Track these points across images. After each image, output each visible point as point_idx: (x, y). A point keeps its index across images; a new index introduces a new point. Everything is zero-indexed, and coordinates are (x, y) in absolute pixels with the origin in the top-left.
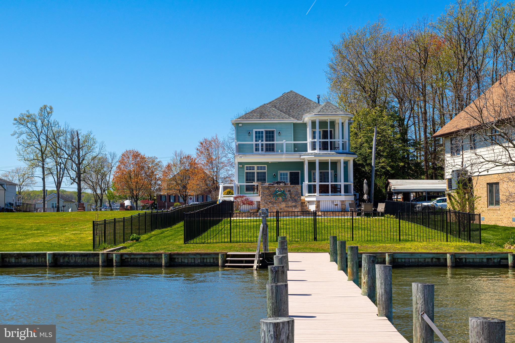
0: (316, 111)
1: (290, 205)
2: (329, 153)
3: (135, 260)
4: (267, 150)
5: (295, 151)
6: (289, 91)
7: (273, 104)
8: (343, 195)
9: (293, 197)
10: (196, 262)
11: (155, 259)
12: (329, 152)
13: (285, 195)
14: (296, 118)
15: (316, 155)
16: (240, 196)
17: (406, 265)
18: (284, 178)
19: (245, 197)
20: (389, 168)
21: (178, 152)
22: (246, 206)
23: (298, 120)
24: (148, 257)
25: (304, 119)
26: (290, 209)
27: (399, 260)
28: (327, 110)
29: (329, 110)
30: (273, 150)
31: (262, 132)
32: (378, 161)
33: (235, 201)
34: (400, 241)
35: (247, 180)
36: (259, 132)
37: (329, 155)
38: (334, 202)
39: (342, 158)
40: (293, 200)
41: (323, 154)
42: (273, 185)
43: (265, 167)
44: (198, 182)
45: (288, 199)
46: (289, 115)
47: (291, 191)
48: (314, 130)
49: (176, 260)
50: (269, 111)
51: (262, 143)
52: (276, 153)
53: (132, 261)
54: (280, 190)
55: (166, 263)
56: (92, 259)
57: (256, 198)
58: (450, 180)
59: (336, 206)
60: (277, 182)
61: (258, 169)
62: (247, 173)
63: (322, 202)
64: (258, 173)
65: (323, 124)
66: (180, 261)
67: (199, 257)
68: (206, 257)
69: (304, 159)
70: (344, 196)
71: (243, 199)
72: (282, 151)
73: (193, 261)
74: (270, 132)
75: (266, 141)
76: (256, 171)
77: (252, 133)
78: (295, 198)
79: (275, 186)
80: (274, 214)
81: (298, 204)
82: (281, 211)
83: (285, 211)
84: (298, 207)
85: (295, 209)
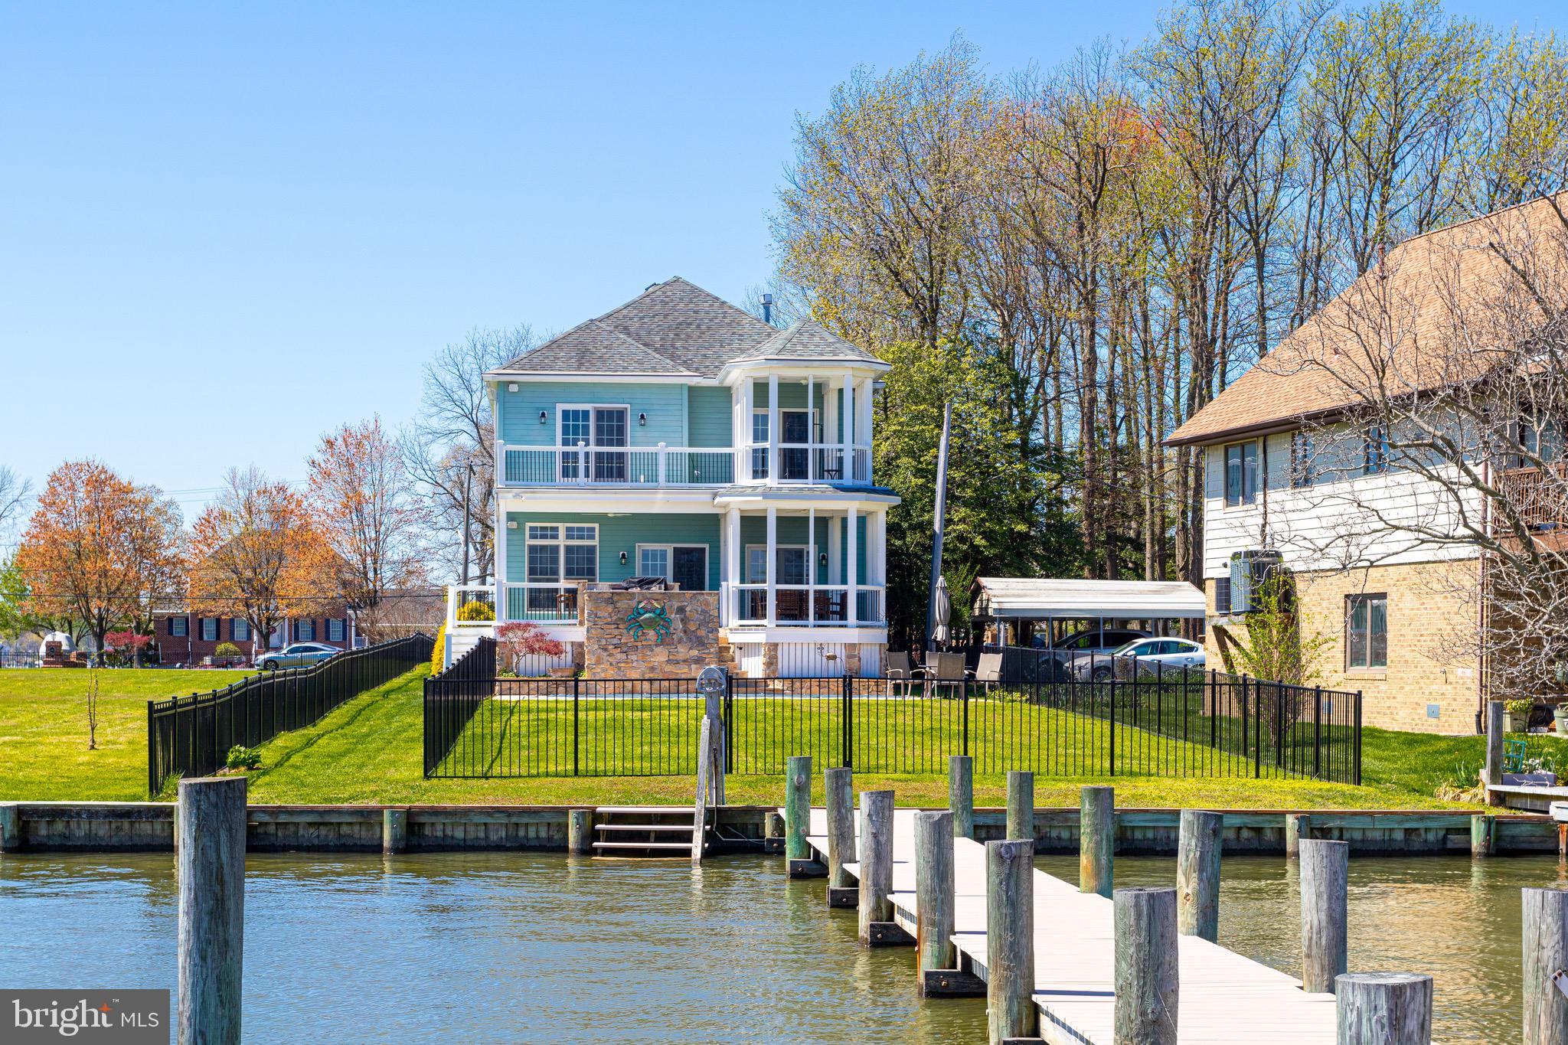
0: (770, 348)
1: (681, 657)
2: (810, 489)
3: (292, 829)
4: (599, 475)
5: (693, 479)
6: (669, 278)
7: (619, 321)
8: (852, 627)
9: (693, 628)
10: (494, 837)
11: (356, 828)
12: (809, 483)
13: (667, 624)
14: (697, 369)
15: (768, 494)
16: (519, 626)
17: (1158, 849)
18: (654, 566)
19: (535, 627)
20: (979, 541)
21: (243, 470)
22: (536, 657)
23: (704, 375)
24: (335, 819)
25: (728, 373)
26: (683, 671)
27: (1138, 835)
28: (805, 346)
29: (813, 348)
30: (621, 474)
31: (586, 413)
33: (503, 639)
34: (1112, 774)
35: (532, 571)
36: (576, 413)
37: (811, 495)
38: (826, 647)
39: (852, 506)
40: (690, 640)
41: (790, 490)
42: (627, 589)
43: (593, 529)
44: (314, 575)
45: (675, 636)
46: (672, 358)
47: (688, 609)
48: (761, 411)
49: (427, 831)
50: (606, 343)
51: (587, 449)
52: (629, 484)
53: (280, 834)
54: (649, 606)
55: (395, 839)
56: (145, 828)
57: (570, 632)
58: (1224, 585)
59: (831, 662)
60: (639, 582)
61: (569, 537)
62: (532, 549)
63: (786, 647)
64: (569, 549)
65: (792, 391)
66: (440, 834)
67: (505, 820)
68: (525, 820)
69: (726, 506)
70: (857, 630)
71: (526, 635)
72: (653, 478)
73: (482, 835)
74: (610, 412)
75: (599, 443)
76: (562, 542)
77: (551, 416)
78: (699, 633)
79: (634, 594)
80: (629, 686)
81: (708, 653)
82: (651, 675)
83: (666, 675)
84: (707, 664)
85: (697, 669)
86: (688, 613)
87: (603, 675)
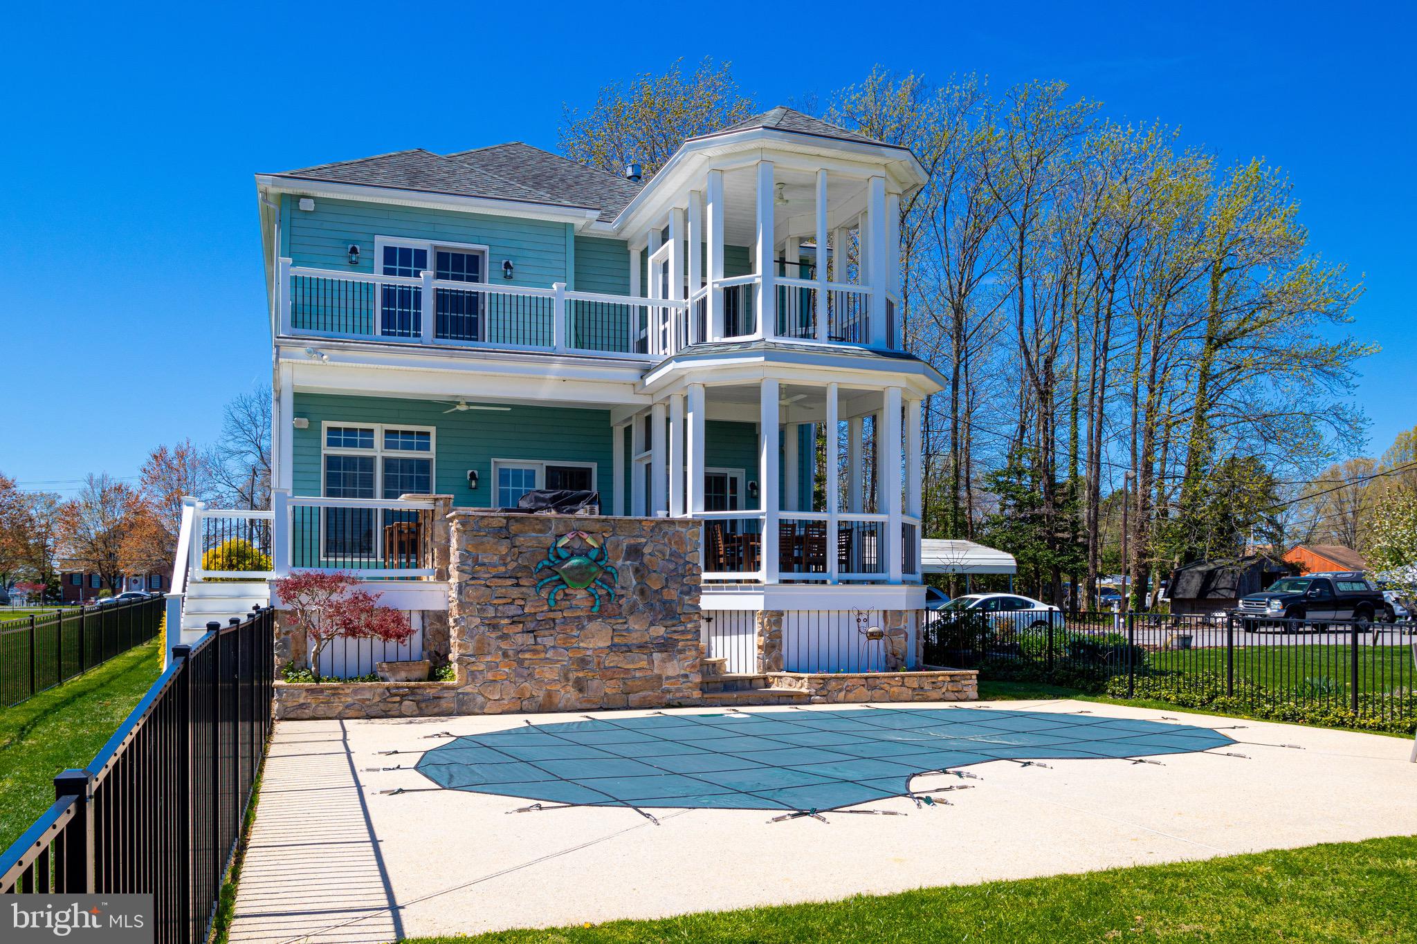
1: (634, 638)
8: (894, 584)
9: (656, 587)
13: (609, 577)
15: (772, 353)
16: (320, 580)
18: (517, 494)
19: (354, 581)
21: (98, 475)
22: (365, 643)
23: (599, 211)
31: (420, 252)
33: (289, 607)
36: (405, 251)
40: (651, 607)
42: (531, 511)
43: (426, 435)
45: (623, 601)
47: (647, 550)
54: (577, 544)
57: (422, 592)
59: (874, 643)
61: (388, 446)
62: (332, 461)
64: (389, 462)
70: (905, 588)
71: (335, 597)
74: (458, 254)
76: (378, 451)
77: (367, 253)
78: (666, 595)
79: (549, 520)
80: (541, 695)
81: (683, 632)
82: (581, 675)
83: (607, 673)
84: (680, 652)
85: (663, 661)
86: (646, 559)
87: (490, 676)
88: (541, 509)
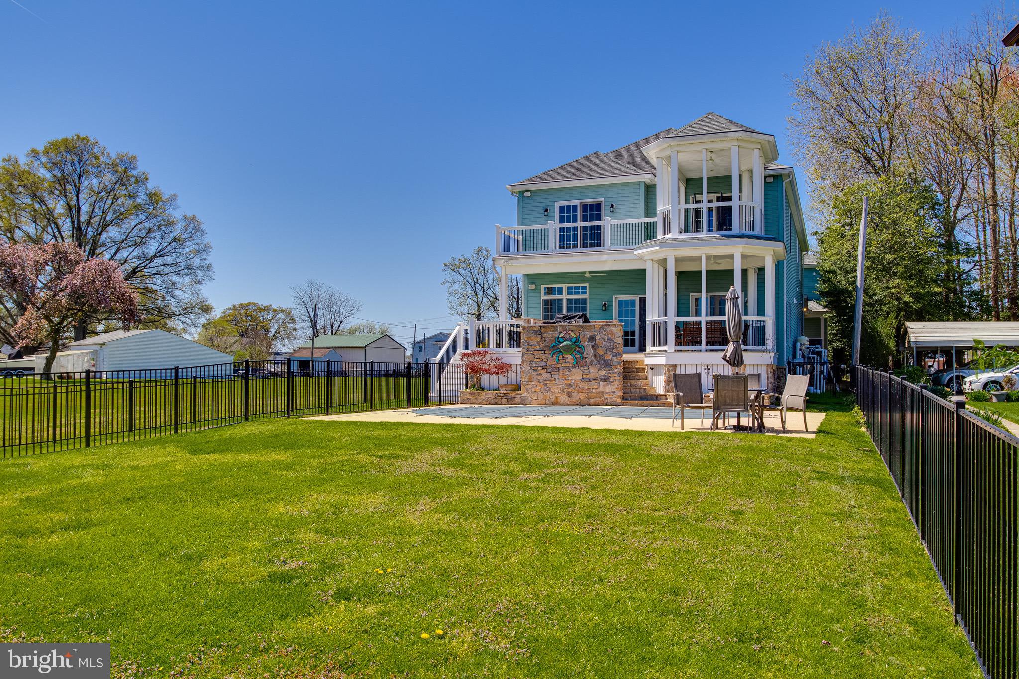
1: (592, 376)
2: (702, 239)
4: (585, 244)
9: (601, 353)
12: (702, 235)
13: (581, 350)
14: (653, 172)
15: (664, 243)
16: (478, 353)
18: (627, 312)
26: (593, 387)
28: (701, 127)
30: (599, 243)
31: (575, 207)
32: (886, 285)
36: (568, 207)
37: (704, 244)
38: (715, 368)
39: (738, 250)
40: (599, 362)
42: (554, 323)
43: (585, 287)
45: (587, 360)
52: (583, 249)
54: (567, 336)
60: (564, 317)
61: (569, 293)
62: (546, 302)
63: (683, 367)
64: (569, 301)
74: (591, 206)
76: (564, 297)
77: (552, 211)
78: (606, 357)
79: (557, 326)
80: (553, 399)
81: (613, 373)
82: (569, 390)
83: (580, 390)
84: (612, 382)
85: (604, 385)
86: (597, 341)
87: (533, 390)
88: (558, 322)
